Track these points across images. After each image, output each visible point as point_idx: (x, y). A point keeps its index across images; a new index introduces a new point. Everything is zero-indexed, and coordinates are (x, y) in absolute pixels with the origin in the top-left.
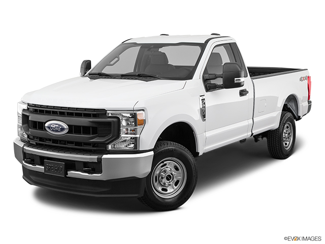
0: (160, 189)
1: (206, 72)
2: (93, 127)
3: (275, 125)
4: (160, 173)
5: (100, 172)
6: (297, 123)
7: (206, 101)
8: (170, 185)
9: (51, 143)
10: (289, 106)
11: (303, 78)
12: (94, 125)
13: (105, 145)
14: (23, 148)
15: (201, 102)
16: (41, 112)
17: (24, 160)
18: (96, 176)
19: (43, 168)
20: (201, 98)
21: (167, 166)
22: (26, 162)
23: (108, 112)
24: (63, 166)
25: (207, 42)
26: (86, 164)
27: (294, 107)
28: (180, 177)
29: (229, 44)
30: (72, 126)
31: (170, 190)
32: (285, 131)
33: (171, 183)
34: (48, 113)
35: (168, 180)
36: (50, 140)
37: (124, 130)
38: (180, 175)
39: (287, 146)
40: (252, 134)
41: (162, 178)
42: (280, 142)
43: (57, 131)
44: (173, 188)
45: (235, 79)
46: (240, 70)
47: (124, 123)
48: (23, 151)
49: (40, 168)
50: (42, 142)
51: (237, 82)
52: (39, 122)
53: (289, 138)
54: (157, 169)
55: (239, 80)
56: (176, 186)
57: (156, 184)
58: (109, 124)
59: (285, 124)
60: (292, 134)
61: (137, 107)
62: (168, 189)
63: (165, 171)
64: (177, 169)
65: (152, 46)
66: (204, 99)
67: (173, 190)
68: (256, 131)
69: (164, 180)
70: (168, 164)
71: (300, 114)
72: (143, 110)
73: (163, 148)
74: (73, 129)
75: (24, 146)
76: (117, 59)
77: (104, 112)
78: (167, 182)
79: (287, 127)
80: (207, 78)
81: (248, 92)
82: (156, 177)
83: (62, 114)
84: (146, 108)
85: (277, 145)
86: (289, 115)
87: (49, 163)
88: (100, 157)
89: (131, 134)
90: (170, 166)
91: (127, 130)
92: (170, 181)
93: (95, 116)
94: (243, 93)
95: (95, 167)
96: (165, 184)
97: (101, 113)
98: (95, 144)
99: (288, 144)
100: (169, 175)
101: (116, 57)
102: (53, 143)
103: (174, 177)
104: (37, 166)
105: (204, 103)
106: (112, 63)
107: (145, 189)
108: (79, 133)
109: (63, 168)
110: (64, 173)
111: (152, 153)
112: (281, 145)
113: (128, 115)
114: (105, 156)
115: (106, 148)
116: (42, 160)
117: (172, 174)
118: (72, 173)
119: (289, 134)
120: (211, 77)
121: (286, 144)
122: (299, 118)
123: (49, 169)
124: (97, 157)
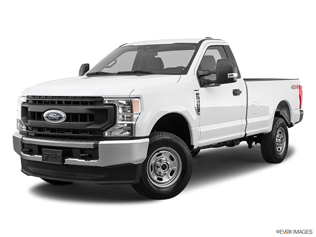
0: (155, 178)
1: (200, 68)
2: (90, 115)
3: (268, 128)
4: (155, 162)
5: (97, 158)
6: (289, 130)
7: (200, 96)
8: (165, 174)
9: (49, 133)
10: (281, 113)
11: (295, 86)
12: (91, 113)
13: (102, 131)
14: (22, 139)
15: (195, 96)
16: (40, 103)
17: (22, 151)
18: (93, 162)
19: (41, 156)
20: (196, 92)
21: (162, 155)
22: (24, 153)
23: (105, 99)
24: (61, 153)
25: (201, 42)
26: (82, 150)
27: (286, 115)
28: (175, 168)
29: (223, 46)
30: (70, 114)
31: (165, 179)
32: (278, 136)
33: (166, 172)
34: (46, 103)
35: (164, 169)
36: (48, 129)
37: (121, 116)
38: (175, 165)
39: (280, 151)
40: (246, 134)
41: (158, 167)
42: (273, 146)
43: (55, 120)
44: (169, 178)
45: (229, 74)
46: (233, 66)
47: (120, 110)
48: (22, 142)
49: (38, 158)
50: (40, 132)
51: (230, 77)
52: (38, 113)
53: (282, 143)
54: (153, 158)
55: (232, 75)
56: (171, 176)
57: (151, 173)
58: (106, 111)
59: (278, 129)
60: (285, 140)
61: (133, 95)
62: (163, 178)
63: (160, 161)
64: (172, 159)
65: (148, 47)
66: (198, 94)
67: (169, 180)
68: (250, 132)
69: (160, 169)
70: (163, 153)
71: (293, 121)
72: (139, 98)
73: (159, 137)
74: (71, 117)
75: (22, 137)
76: (114, 62)
77: (101, 100)
78: (162, 171)
79: (280, 133)
80: (201, 74)
81: (241, 92)
82: (152, 166)
83: (60, 103)
84: (142, 97)
85: (270, 149)
86: (281, 121)
87: (47, 151)
88: (97, 143)
89: (127, 121)
90: (165, 156)
91: (123, 117)
92: (166, 170)
93: (92, 103)
94: (236, 93)
95: (92, 154)
96: (160, 173)
97: (98, 100)
98: (92, 131)
99: (281, 149)
100: (164, 165)
101: (114, 60)
102: (51, 132)
103: (170, 167)
104: (35, 156)
105: (199, 98)
106: (109, 65)
107: (141, 177)
108: (77, 121)
109: (61, 156)
110: (61, 160)
111: (148, 140)
112: (274, 149)
113: (124, 102)
114: (101, 143)
115: (103, 135)
116: (40, 149)
117: (167, 164)
118: (70, 161)
119: (282, 139)
120: (205, 73)
121: (279, 149)
122: (291, 125)
123: (47, 158)
124: (94, 143)
